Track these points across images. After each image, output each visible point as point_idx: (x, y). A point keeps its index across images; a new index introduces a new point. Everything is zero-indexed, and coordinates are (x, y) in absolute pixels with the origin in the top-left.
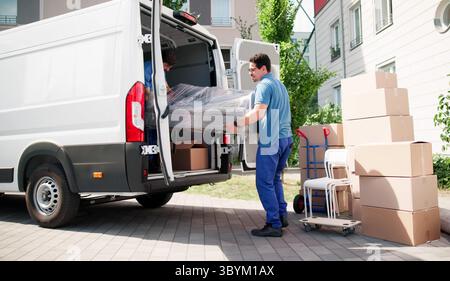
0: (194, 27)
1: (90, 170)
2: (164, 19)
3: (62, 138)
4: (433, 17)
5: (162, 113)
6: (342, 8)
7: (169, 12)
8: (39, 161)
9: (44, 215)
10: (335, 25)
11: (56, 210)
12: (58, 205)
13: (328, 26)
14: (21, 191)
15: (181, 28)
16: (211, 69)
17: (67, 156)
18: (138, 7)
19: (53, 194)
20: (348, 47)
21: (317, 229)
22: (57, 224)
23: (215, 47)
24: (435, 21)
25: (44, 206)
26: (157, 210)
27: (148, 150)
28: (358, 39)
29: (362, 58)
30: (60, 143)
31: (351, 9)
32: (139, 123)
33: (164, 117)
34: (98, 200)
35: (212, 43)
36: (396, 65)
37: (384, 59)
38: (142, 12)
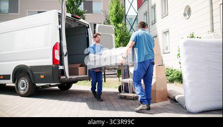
0: (79, 20)
1: (39, 75)
2: (67, 18)
3: (29, 63)
4: (183, 12)
5: (65, 54)
6: (148, 7)
7: (69, 15)
8: (20, 72)
9: (22, 92)
10: (145, 14)
11: (27, 90)
12: (27, 88)
13: (143, 14)
14: (13, 83)
15: (74, 21)
16: (87, 36)
17: (31, 70)
18: (58, 14)
19: (25, 84)
20: (151, 23)
21: (125, 98)
22: (27, 95)
23: (88, 27)
24: (184, 14)
25: (22, 89)
26: (66, 91)
27: (61, 67)
28: (155, 20)
29: (156, 29)
30: (28, 65)
31: (152, 7)
32: (58, 58)
33: (65, 56)
34: (43, 87)
35: (87, 26)
36: (170, 32)
37: (165, 29)
38: (59, 16)
